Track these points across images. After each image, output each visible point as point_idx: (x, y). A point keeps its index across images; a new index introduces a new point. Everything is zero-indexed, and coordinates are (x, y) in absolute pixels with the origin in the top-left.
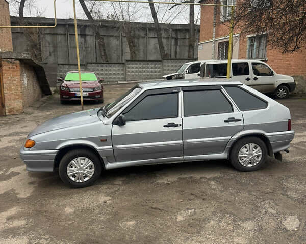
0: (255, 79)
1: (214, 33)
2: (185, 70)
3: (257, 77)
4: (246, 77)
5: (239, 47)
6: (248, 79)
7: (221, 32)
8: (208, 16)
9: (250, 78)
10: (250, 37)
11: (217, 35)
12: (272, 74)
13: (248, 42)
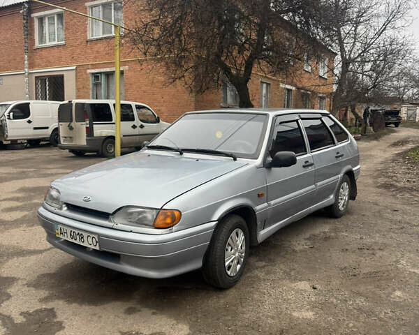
0: (142, 127)
1: (26, 62)
2: (6, 114)
3: (143, 124)
4: (131, 123)
5: (76, 86)
6: (134, 127)
7: (38, 62)
8: (8, 36)
9: (136, 125)
10: (93, 74)
11: (31, 66)
12: (157, 121)
13: (91, 79)
